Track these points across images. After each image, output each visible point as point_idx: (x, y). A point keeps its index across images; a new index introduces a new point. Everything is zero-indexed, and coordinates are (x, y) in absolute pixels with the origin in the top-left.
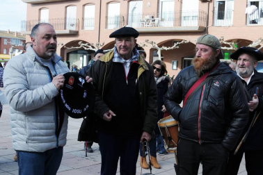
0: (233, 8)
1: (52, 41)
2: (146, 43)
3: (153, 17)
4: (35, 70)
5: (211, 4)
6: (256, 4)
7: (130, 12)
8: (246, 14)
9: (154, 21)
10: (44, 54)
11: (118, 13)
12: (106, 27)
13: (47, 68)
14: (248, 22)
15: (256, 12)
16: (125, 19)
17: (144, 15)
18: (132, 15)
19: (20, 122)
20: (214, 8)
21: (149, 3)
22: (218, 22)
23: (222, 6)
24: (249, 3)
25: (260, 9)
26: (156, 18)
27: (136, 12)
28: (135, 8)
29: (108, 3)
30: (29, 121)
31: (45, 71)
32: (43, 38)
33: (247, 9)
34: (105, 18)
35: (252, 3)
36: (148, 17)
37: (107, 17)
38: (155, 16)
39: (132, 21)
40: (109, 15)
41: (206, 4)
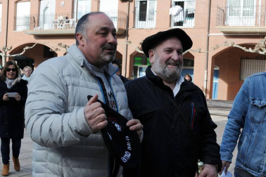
0: (156, 9)
1: (110, 38)
2: (59, 47)
3: (67, 18)
4: (82, 82)
5: (132, 4)
6: (181, 4)
7: (41, 12)
8: (171, 15)
9: (68, 22)
10: (99, 57)
11: (28, 13)
12: (15, 29)
13: (100, 80)
14: (172, 24)
15: (181, 13)
16: (36, 20)
17: (57, 15)
18: (44, 16)
19: (51, 165)
20: (135, 8)
21: (63, 3)
22: (140, 24)
23: (143, 7)
24: (173, 3)
25: (185, 10)
26: (71, 20)
27: (48, 12)
28: (47, 7)
29: (16, 2)
30: (68, 165)
31: (96, 85)
32: (97, 33)
33: (170, 9)
34: (13, 19)
35: (177, 3)
36: (61, 18)
37: (15, 18)
38: (70, 16)
39: (44, 22)
40: (18, 15)
41: (127, 4)
